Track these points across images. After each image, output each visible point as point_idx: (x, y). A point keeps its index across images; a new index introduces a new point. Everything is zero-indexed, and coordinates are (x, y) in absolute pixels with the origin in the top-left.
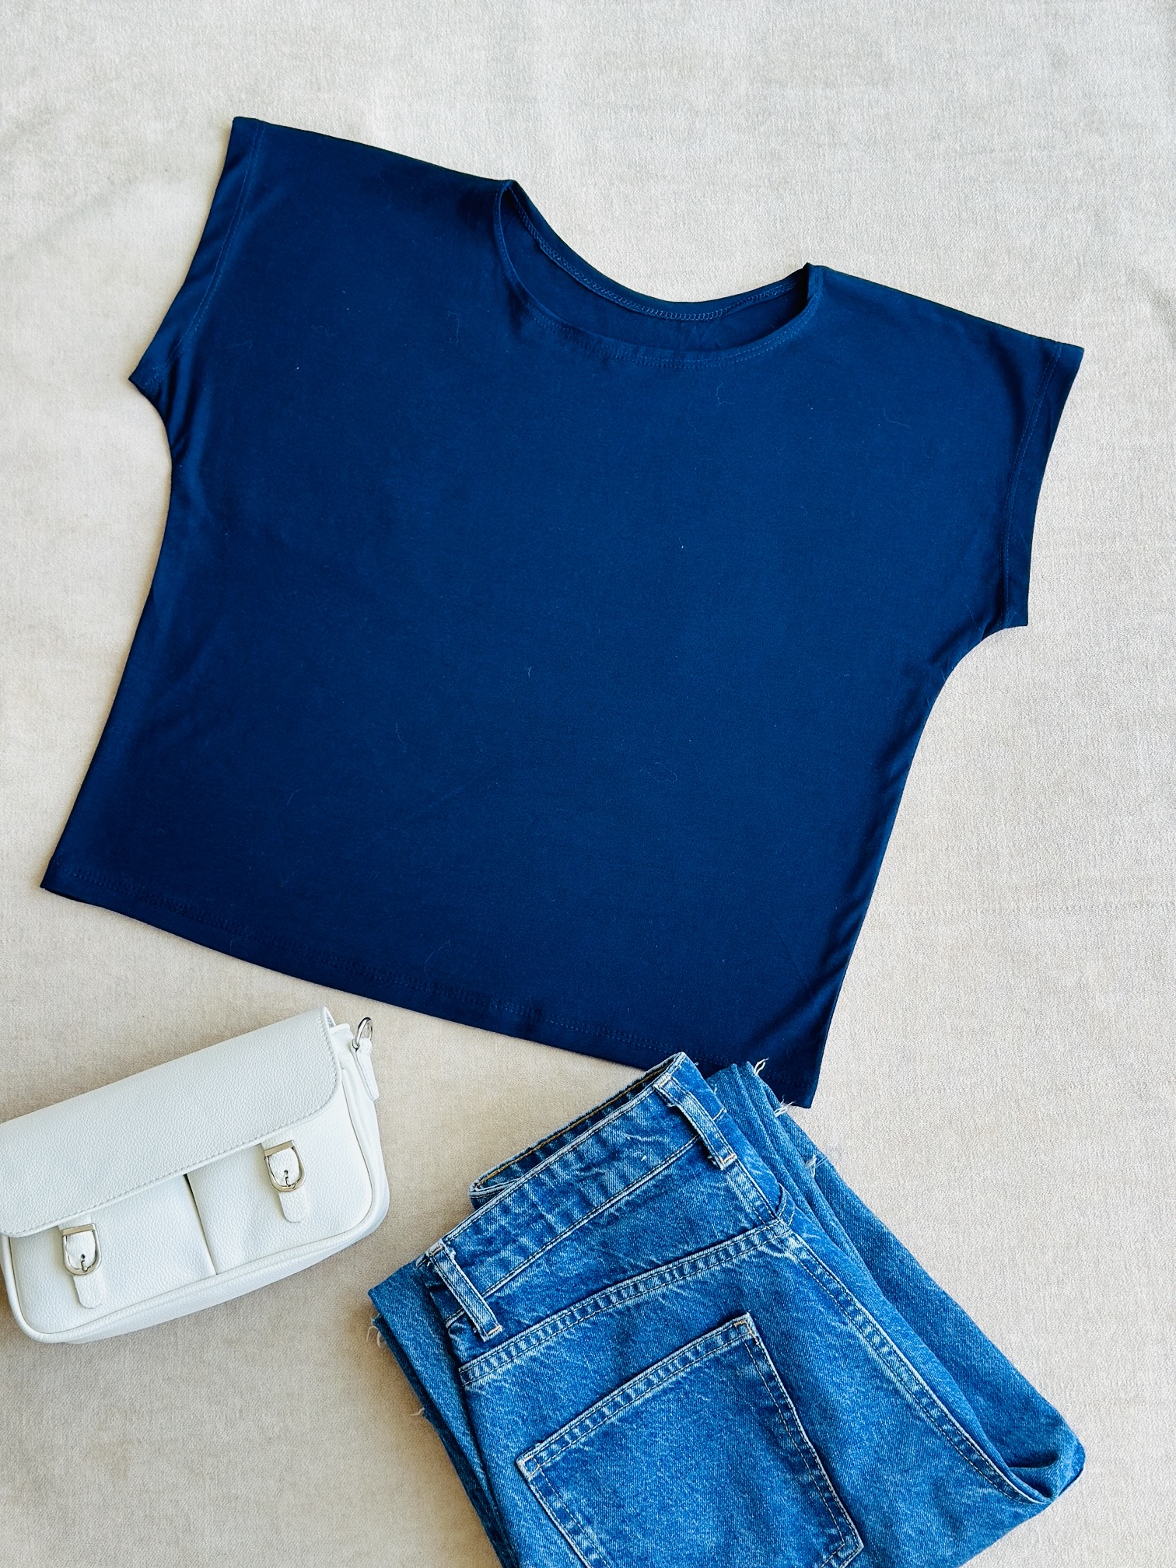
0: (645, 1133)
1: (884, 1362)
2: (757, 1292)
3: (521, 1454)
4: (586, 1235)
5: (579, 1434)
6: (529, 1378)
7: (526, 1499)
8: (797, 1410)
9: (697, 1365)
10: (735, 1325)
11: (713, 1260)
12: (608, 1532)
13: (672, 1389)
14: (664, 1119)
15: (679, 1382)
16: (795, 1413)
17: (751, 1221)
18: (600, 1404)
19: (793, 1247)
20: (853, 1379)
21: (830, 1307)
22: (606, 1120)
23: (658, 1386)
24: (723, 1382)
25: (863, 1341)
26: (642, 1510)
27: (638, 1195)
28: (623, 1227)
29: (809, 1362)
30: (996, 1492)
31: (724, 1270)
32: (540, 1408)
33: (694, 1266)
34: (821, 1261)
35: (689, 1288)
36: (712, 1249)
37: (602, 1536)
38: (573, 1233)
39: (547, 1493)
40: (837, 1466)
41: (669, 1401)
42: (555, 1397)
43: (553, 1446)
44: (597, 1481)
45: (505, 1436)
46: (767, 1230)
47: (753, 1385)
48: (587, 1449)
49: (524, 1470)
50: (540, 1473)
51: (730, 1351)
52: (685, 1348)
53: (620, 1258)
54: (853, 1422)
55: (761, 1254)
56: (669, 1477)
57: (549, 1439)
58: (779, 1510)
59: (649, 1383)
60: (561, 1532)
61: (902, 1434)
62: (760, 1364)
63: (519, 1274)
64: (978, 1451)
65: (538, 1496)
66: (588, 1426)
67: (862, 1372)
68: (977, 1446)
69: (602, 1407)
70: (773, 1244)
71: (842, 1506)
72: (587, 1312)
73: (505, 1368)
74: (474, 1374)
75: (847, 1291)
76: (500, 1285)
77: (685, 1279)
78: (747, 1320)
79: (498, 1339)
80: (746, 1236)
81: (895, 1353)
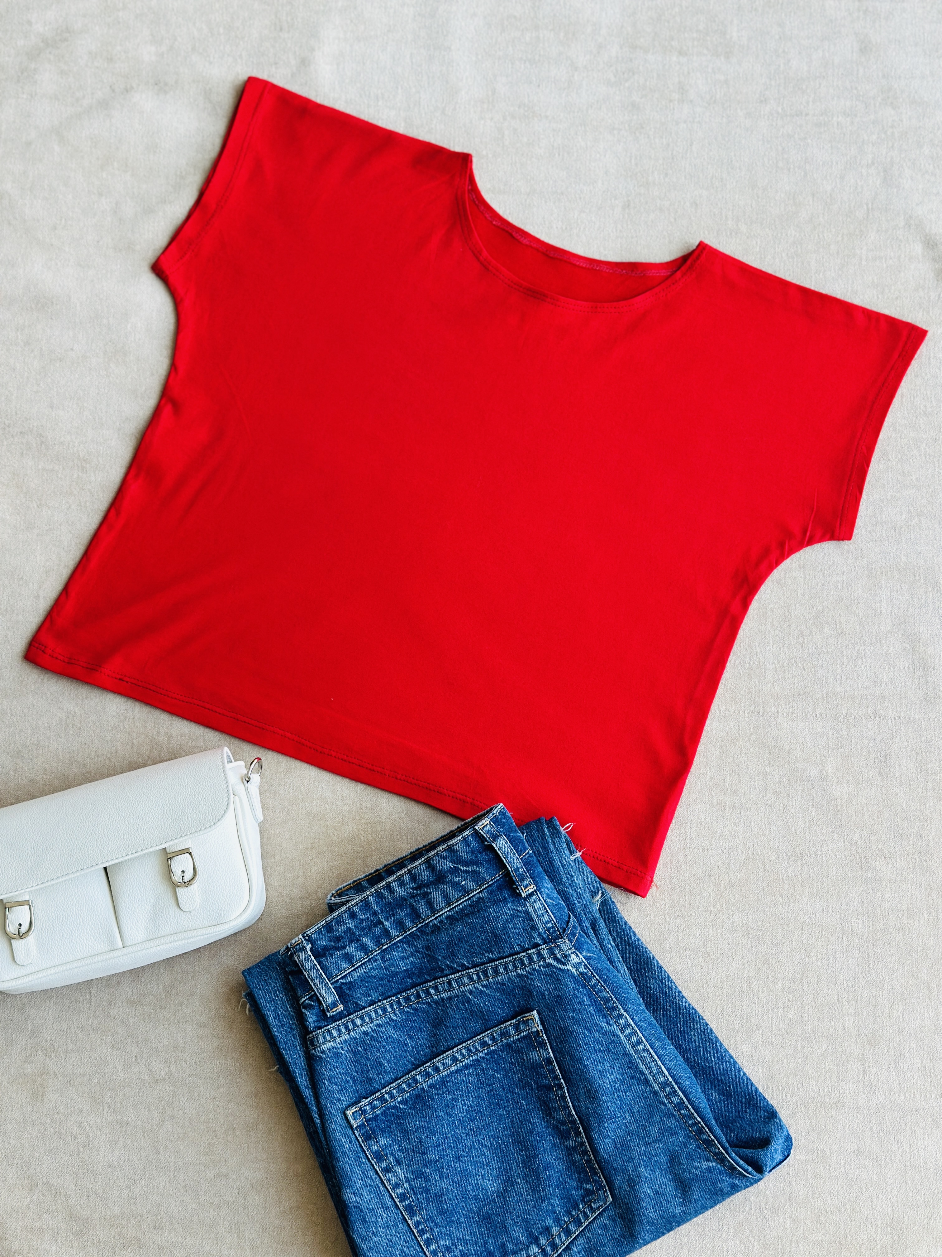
0: (466, 864)
1: (638, 1057)
2: (543, 995)
3: (349, 1106)
4: (414, 940)
5: (397, 1094)
6: (360, 1047)
7: (350, 1142)
8: (567, 1089)
9: (493, 1048)
10: (525, 1019)
11: (511, 967)
12: (413, 1172)
13: (471, 1065)
14: (481, 853)
15: (477, 1060)
16: (566, 1091)
17: (543, 939)
18: (414, 1072)
19: (574, 962)
20: (613, 1068)
21: (600, 1011)
22: (436, 851)
23: (461, 1062)
24: (512, 1063)
25: (624, 1040)
26: (441, 1158)
27: (457, 912)
28: (443, 937)
29: (579, 1053)
30: (718, 1166)
31: (519, 976)
32: (368, 1071)
33: (496, 971)
34: (595, 974)
35: (491, 987)
36: (510, 958)
37: (408, 1175)
38: (404, 938)
39: (368, 1138)
40: (596, 1135)
41: (469, 1074)
42: (380, 1064)
43: (376, 1102)
44: (407, 1133)
45: (338, 1092)
46: (555, 946)
47: (535, 1067)
48: (401, 1106)
49: (351, 1118)
50: (363, 1123)
51: (519, 1039)
52: (485, 1034)
53: (439, 960)
54: (610, 1100)
55: (549, 965)
56: (464, 1134)
57: (373, 1097)
58: (547, 1166)
59: (455, 1060)
60: (376, 1170)
61: (648, 1114)
62: (542, 1051)
63: (359, 966)
64: (707, 1133)
65: (360, 1140)
66: (404, 1089)
67: (621, 1064)
68: (706, 1128)
69: (416, 1075)
70: (558, 958)
71: (597, 1168)
72: (411, 1000)
73: (342, 1039)
74: (318, 1041)
75: (614, 1000)
76: (344, 974)
77: (488, 980)
78: (534, 1016)
79: (340, 1016)
80: (538, 950)
81: (648, 1050)
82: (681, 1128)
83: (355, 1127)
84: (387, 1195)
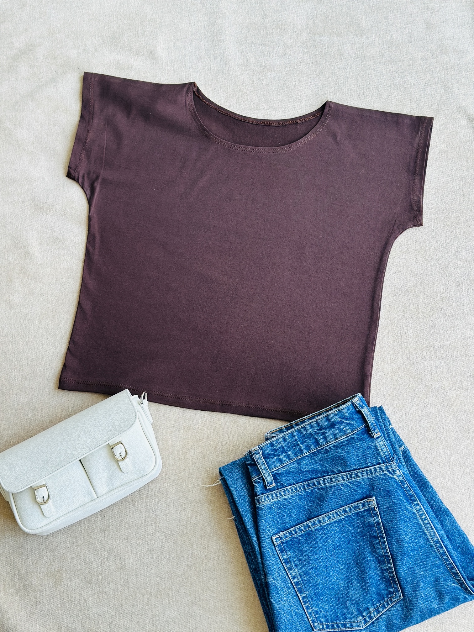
0: (347, 419)
1: (425, 526)
2: (380, 489)
3: (274, 535)
4: (315, 455)
5: (298, 532)
6: (282, 506)
7: (273, 552)
8: (387, 539)
9: (349, 514)
10: (368, 501)
11: (365, 473)
12: (303, 572)
13: (337, 522)
14: (355, 415)
15: (341, 519)
17: (383, 460)
18: (308, 522)
19: (397, 474)
20: (411, 530)
21: (408, 501)
22: (332, 412)
23: (333, 519)
24: (358, 523)
25: (418, 517)
26: (317, 566)
27: (339, 443)
28: (330, 455)
29: (396, 520)
31: (368, 478)
32: (285, 518)
33: (357, 475)
34: (407, 482)
35: (353, 484)
36: (365, 469)
37: (301, 573)
38: (309, 454)
39: (282, 551)
40: (399, 564)
41: (336, 526)
42: (291, 515)
43: (287, 534)
44: (302, 551)
45: (269, 527)
46: (389, 465)
47: (370, 526)
48: (300, 538)
49: (274, 541)
50: (280, 544)
51: (364, 511)
52: (346, 507)
53: (327, 467)
54: (408, 546)
55: (385, 474)
56: (330, 556)
57: (286, 531)
58: (371, 577)
59: (329, 518)
60: (285, 568)
61: (427, 556)
62: (375, 518)
63: (285, 466)
64: (455, 569)
65: (278, 552)
66: (302, 529)
67: (415, 529)
68: (455, 567)
69: (309, 523)
70: (390, 471)
71: (397, 580)
72: (310, 485)
73: (274, 500)
74: (261, 500)
75: (415, 496)
76: (277, 469)
77: (352, 479)
78: (373, 500)
79: (273, 489)
80: (380, 466)
81: (430, 523)
82: (443, 565)
83: (276, 545)
84: (289, 581)
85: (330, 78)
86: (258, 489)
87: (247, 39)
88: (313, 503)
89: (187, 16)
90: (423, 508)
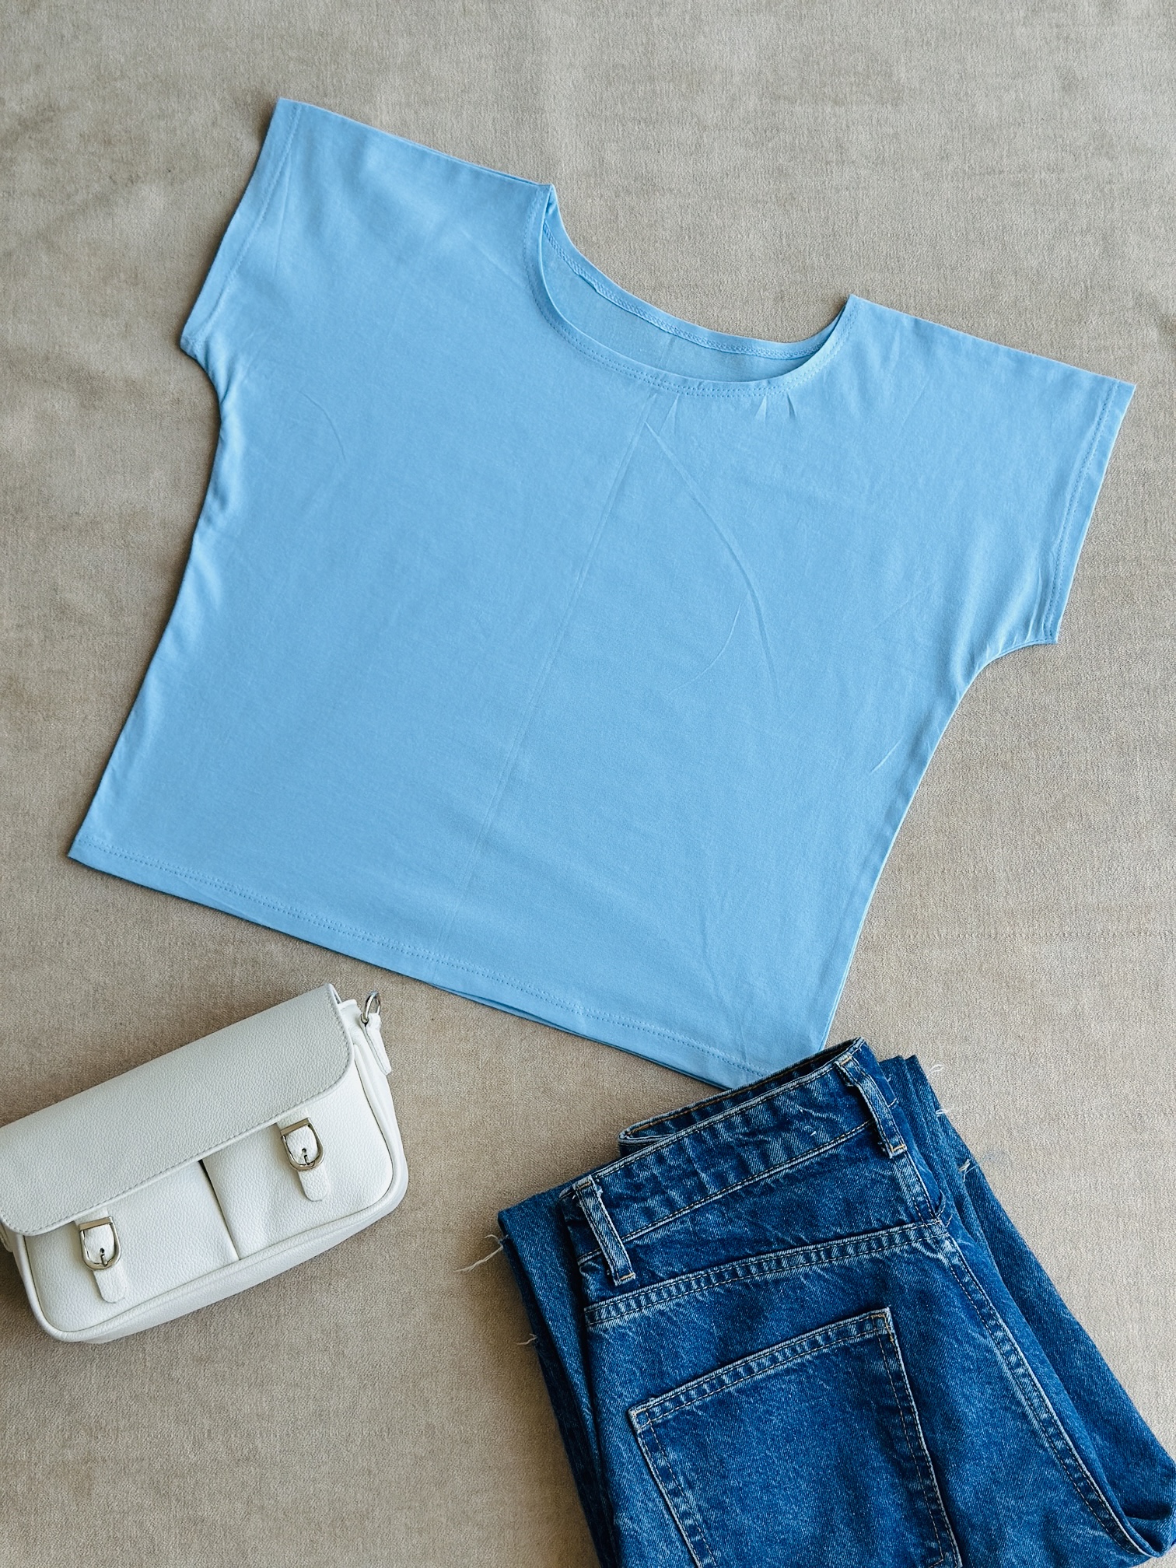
0: (819, 1108)
1: (1017, 1383)
2: (902, 1288)
3: (634, 1405)
4: (736, 1201)
5: (695, 1397)
6: (654, 1331)
7: (631, 1451)
8: (919, 1415)
9: (825, 1350)
10: (873, 1317)
11: (864, 1247)
12: (708, 1500)
13: (795, 1371)
14: (840, 1097)
15: (802, 1364)
16: (917, 1418)
17: (909, 1215)
18: (720, 1371)
19: (947, 1250)
20: (982, 1394)
21: (972, 1317)
22: (782, 1089)
23: (782, 1365)
24: (848, 1373)
25: (1000, 1358)
26: (744, 1485)
27: (799, 1170)
28: (777, 1199)
29: (943, 1368)
30: (1106, 1536)
31: (873, 1260)
32: (660, 1362)
33: (843, 1251)
34: (970, 1270)
35: (833, 1272)
36: (865, 1236)
37: (702, 1503)
38: (723, 1197)
39: (653, 1448)
40: (952, 1479)
41: (790, 1382)
42: (677, 1355)
43: (667, 1404)
44: (705, 1448)
45: (621, 1384)
46: (925, 1227)
47: (878, 1380)
48: (700, 1413)
49: (635, 1421)
50: (650, 1428)
51: (861, 1342)
52: (817, 1331)
53: (767, 1230)
54: (975, 1435)
55: (914, 1251)
56: (777, 1458)
57: (664, 1396)
58: (882, 1513)
59: (774, 1360)
60: (660, 1491)
61: (1023, 1458)
62: (890, 1360)
63: (660, 1227)
64: (1097, 1492)
65: (644, 1450)
66: (705, 1390)
67: (993, 1389)
68: (1095, 1485)
69: (722, 1374)
70: (928, 1243)
71: (948, 1522)
72: (724, 1277)
73: (632, 1316)
74: (600, 1316)
75: (991, 1305)
76: (641, 1234)
77: (830, 1262)
78: (885, 1315)
79: (630, 1287)
80: (902, 1230)
81: (1030, 1376)
82: (1064, 1482)
83: (639, 1432)
84: (672, 1526)
85: (813, 213)
86: (592, 1287)
87: (604, 106)
88: (733, 1322)
89: (452, 42)
90: (1010, 1335)
